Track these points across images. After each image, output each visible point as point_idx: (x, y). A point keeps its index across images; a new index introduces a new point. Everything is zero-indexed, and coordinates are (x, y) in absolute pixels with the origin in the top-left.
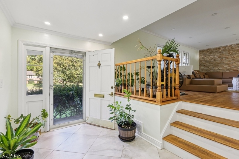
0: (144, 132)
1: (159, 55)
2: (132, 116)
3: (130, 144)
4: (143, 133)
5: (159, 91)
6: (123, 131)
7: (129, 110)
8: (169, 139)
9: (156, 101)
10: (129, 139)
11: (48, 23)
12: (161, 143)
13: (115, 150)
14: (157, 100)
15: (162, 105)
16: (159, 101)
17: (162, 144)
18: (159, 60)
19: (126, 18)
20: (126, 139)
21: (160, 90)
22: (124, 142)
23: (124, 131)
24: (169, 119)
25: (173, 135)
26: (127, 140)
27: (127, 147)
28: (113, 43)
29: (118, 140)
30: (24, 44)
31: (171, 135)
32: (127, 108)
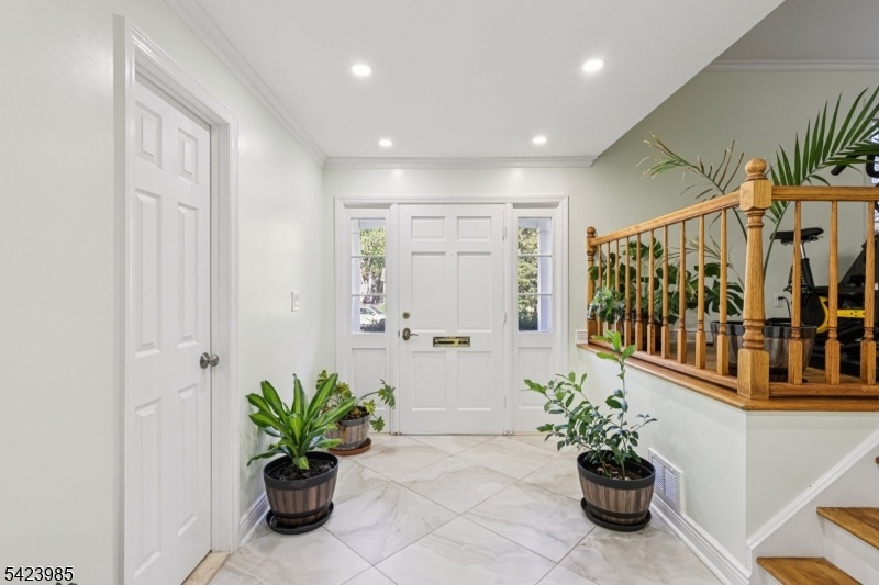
0: (690, 513)
1: (748, 186)
2: (631, 436)
3: (617, 538)
4: (683, 514)
5: (748, 348)
6: (589, 482)
7: (620, 411)
8: (795, 572)
9: (735, 391)
10: (614, 519)
11: (386, 143)
12: (748, 575)
13: (550, 535)
14: (741, 387)
15: (753, 409)
16: (745, 392)
17: (749, 579)
18: (748, 208)
19: (593, 66)
20: (604, 516)
21: (753, 341)
22: (597, 524)
23: (593, 485)
24: (814, 486)
25: (832, 567)
26: (606, 521)
27: (599, 544)
28: (600, 156)
29: (578, 513)
30: (346, 206)
31: (822, 561)
32: (612, 403)
